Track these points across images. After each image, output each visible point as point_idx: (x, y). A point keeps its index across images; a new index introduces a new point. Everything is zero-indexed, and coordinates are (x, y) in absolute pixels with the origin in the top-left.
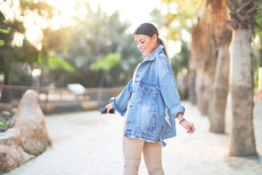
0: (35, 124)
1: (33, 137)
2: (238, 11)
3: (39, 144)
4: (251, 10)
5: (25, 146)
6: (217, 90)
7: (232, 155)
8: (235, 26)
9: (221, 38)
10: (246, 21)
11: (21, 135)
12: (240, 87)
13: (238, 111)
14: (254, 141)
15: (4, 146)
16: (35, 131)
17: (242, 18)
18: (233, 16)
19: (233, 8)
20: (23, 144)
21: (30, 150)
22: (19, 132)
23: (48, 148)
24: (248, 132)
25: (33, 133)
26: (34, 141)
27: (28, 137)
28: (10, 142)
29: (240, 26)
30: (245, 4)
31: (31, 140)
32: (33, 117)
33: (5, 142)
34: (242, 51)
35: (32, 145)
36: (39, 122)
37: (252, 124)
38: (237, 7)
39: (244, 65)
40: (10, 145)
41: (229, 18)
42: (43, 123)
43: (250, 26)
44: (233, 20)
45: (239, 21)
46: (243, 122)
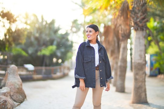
0: (18, 84)
1: (17, 92)
2: (138, 20)
3: (21, 97)
4: (145, 20)
5: (13, 97)
6: (120, 67)
7: (133, 103)
8: (136, 29)
9: (123, 37)
10: (142, 26)
11: (10, 91)
12: (139, 63)
13: (137, 77)
14: (146, 95)
15: (4, 97)
16: (18, 89)
17: (140, 25)
18: (136, 23)
19: (135, 19)
20: (12, 97)
21: (16, 100)
22: (9, 89)
23: (25, 99)
24: (143, 89)
25: (17, 90)
26: (18, 95)
27: (14, 93)
28: (7, 95)
29: (139, 29)
30: (142, 17)
31: (16, 94)
32: (16, 81)
33: (4, 94)
34: (140, 43)
35: (17, 97)
36: (19, 83)
37: (145, 85)
38: (137, 18)
39: (141, 51)
40: (7, 96)
41: (133, 24)
42: (21, 85)
43: (145, 29)
44: (135, 26)
45: (139, 26)
46: (140, 84)
